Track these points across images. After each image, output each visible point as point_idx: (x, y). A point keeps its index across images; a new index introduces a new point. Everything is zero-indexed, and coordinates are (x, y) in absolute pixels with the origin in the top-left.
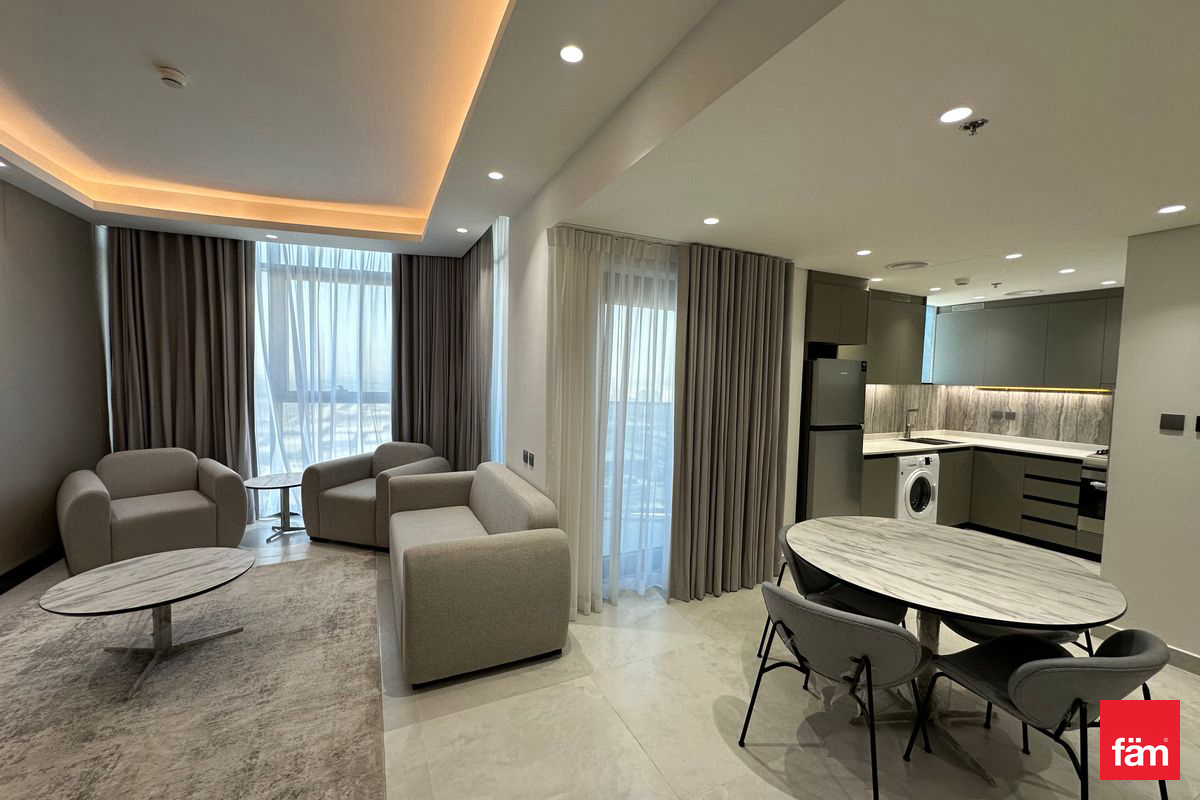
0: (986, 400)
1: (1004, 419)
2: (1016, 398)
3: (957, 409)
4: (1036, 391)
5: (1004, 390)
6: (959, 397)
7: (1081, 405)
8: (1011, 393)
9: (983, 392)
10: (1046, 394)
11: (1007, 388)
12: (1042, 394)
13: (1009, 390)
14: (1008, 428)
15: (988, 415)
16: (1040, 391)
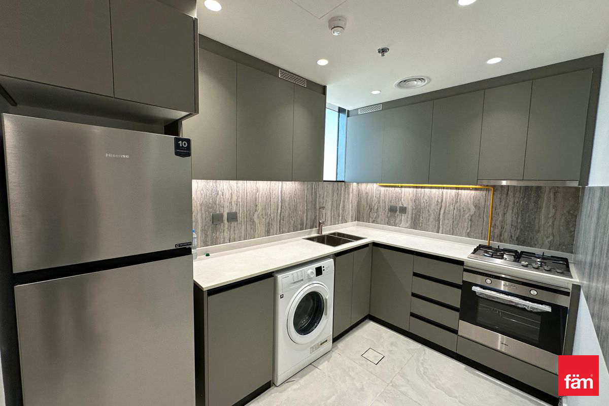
0: (385, 195)
1: (398, 212)
2: (407, 194)
3: (365, 203)
4: (422, 187)
5: (398, 187)
6: (367, 193)
7: (457, 199)
8: (403, 189)
9: (383, 189)
10: (429, 190)
11: (400, 185)
12: (426, 190)
13: (402, 187)
14: (401, 220)
15: (387, 209)
16: (425, 187)
